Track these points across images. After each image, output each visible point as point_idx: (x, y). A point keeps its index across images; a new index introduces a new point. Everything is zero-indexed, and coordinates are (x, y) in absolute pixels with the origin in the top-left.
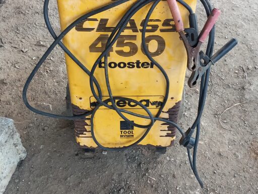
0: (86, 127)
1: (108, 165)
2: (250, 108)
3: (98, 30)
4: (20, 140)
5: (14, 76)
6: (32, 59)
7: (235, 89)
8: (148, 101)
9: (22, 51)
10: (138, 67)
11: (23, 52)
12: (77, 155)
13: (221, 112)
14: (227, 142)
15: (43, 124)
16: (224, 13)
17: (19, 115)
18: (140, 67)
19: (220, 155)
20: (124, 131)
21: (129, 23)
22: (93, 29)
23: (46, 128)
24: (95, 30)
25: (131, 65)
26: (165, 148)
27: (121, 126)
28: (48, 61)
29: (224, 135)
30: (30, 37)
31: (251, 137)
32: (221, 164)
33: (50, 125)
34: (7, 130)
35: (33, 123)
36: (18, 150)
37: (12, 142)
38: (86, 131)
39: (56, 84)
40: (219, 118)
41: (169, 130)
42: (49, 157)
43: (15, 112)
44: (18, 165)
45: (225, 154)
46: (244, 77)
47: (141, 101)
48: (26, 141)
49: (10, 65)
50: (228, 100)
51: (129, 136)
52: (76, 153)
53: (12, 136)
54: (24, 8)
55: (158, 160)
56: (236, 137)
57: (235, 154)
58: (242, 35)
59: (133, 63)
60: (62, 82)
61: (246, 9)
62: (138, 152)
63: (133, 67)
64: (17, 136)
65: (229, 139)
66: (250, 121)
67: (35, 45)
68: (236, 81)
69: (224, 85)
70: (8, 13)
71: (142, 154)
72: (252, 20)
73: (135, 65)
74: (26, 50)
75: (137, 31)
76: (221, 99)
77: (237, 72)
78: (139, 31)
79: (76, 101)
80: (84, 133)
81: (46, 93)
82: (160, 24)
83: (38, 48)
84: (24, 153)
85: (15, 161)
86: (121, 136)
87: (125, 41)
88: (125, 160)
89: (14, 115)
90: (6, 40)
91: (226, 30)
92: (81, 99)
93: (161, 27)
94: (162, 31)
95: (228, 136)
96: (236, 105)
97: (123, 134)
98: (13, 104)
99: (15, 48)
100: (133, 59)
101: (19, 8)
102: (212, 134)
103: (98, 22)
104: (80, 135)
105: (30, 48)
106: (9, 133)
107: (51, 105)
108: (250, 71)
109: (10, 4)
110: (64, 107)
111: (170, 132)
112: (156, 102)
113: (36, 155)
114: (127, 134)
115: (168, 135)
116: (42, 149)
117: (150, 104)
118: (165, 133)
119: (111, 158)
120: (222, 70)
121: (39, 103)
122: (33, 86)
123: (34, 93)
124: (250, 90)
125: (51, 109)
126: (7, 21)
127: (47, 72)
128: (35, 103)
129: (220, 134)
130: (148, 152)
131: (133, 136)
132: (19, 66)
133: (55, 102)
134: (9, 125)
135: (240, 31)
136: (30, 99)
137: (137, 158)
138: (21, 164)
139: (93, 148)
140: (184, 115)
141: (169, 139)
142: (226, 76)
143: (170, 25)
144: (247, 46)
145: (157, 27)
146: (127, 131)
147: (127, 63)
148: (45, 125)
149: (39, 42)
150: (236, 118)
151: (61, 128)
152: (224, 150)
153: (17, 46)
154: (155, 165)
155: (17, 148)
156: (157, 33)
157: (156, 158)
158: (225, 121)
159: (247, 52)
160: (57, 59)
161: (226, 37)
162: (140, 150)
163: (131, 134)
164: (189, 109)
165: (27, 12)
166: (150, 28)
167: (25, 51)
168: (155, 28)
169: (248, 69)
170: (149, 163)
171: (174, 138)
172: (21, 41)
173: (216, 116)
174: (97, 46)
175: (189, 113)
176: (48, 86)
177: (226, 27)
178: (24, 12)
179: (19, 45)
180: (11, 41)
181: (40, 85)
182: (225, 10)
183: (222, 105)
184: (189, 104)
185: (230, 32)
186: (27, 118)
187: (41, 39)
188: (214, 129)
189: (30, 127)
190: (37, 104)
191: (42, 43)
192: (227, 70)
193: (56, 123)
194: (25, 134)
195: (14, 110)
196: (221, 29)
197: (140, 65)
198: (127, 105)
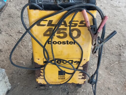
0: (41, 73)
1: (52, 93)
2: (123, 65)
3: (48, 26)
4: (8, 80)
5: (6, 48)
6: (16, 39)
7: (116, 55)
8: (72, 61)
9: (11, 35)
10: (67, 44)
11: (11, 36)
12: (36, 88)
13: (109, 67)
14: (112, 82)
15: (20, 72)
16: (110, 18)
17: (8, 67)
18: (68, 44)
19: (109, 88)
20: (60, 76)
21: (63, 22)
23: (21, 74)
24: (46, 25)
25: (64, 43)
26: (81, 85)
27: (59, 73)
28: (24, 40)
29: (111, 78)
30: (15, 29)
31: (124, 80)
32: (109, 93)
33: (23, 72)
34: (1, 74)
35: (15, 71)
36: (7, 85)
37: (4, 80)
38: (41, 76)
39: (27, 52)
40: (108, 70)
41: (83, 76)
42: (22, 88)
43: (6, 66)
44: (7, 93)
45: (111, 88)
46: (120, 49)
47: (69, 61)
48: (11, 80)
49: (4, 42)
50: (113, 61)
51: (63, 78)
52: (36, 87)
53: (4, 78)
54: (12, 15)
55: (78, 91)
56: (117, 80)
57: (116, 88)
58: (120, 29)
59: (65, 42)
60: (30, 51)
61: (121, 16)
62: (67, 87)
63: (65, 44)
64: (7, 78)
65: (114, 81)
66: (124, 71)
67: (17, 32)
68: (117, 51)
69: (111, 53)
70: (4, 17)
71: (69, 87)
72: (124, 21)
73: (66, 43)
74: (13, 35)
75: (67, 26)
76: (109, 60)
77: (117, 47)
78: (68, 26)
79: (36, 61)
80: (40, 77)
81: (22, 56)
82: (78, 23)
83: (19, 34)
84: (10, 86)
85: (6, 90)
86: (59, 78)
87: (61, 31)
88: (61, 91)
89: (6, 67)
90: (3, 30)
91: (111, 26)
92: (39, 59)
93: (79, 24)
94: (79, 26)
95: (113, 79)
96: (116, 63)
97: (60, 77)
98: (5, 61)
99: (7, 34)
100: (65, 40)
101: (10, 15)
102: (105, 78)
103: (48, 22)
104: (38, 78)
105: (15, 34)
106: (2, 76)
107: (24, 62)
108: (123, 46)
109: (6, 13)
110: (31, 63)
111: (83, 77)
112: (77, 61)
113: (16, 88)
114: (62, 77)
115: (82, 78)
116: (19, 84)
118: (81, 77)
119: (54, 90)
120: (109, 46)
121: (18, 61)
122: (16, 53)
123: (16, 56)
124: (124, 56)
125: (24, 64)
126: (4, 20)
127: (23, 46)
128: (16, 61)
129: (109, 78)
130: (72, 87)
131: (65, 78)
132: (9, 43)
133: (26, 61)
134: (3, 72)
135: (118, 27)
136: (14, 59)
137: (67, 90)
138: (8, 92)
139: (45, 84)
140: (91, 68)
141: (83, 80)
142: (111, 49)
144: (122, 34)
146: (62, 76)
147: (62, 42)
149: (19, 31)
150: (117, 70)
151: (29, 74)
152: (111, 86)
153: (8, 33)
154: (76, 93)
155: (6, 84)
156: (77, 27)
157: (77, 90)
158: (111, 71)
159: (122, 37)
160: (28, 39)
161: (112, 30)
162: (68, 85)
163: (64, 77)
164: (93, 65)
165: (14, 16)
167: (12, 35)
168: (76, 25)
169: (122, 45)
170: (73, 92)
171: (86, 80)
172: (11, 31)
173: (107, 69)
174: (47, 33)
175: (93, 67)
176: (23, 52)
177: (111, 25)
178: (12, 17)
179: (9, 32)
180: (6, 31)
181: (19, 52)
182: (111, 16)
183: (109, 63)
184: (93, 62)
185: (113, 27)
186: (12, 69)
187: (20, 30)
188: (106, 76)
189: (13, 73)
190: (17, 61)
191: (21, 32)
192: (112, 46)
193: (27, 71)
194: (11, 77)
195: (6, 65)
196: (109, 26)
197: (68, 43)
198: (62, 62)
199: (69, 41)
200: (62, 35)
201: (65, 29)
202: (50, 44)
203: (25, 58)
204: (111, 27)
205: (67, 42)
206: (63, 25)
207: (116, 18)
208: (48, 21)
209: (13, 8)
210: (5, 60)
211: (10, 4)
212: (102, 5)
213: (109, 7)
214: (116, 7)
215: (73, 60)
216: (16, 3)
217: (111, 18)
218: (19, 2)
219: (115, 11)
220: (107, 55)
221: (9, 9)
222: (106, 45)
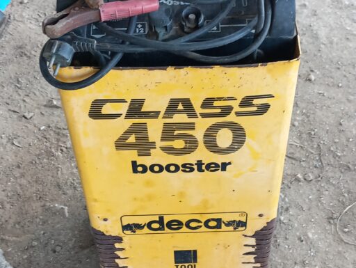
5: (10, 160)
6: (40, 130)
8: (219, 221)
9: (24, 116)
10: (200, 170)
11: (26, 118)
13: (338, 214)
15: (53, 242)
16: (335, 46)
17: (17, 226)
18: (203, 171)
20: (180, 265)
21: (180, 105)
22: (119, 115)
23: (58, 249)
24: (123, 116)
27: (176, 258)
28: (65, 132)
30: (37, 93)
33: (64, 243)
35: (37, 239)
38: (118, 266)
40: (335, 225)
43: (11, 221)
49: (5, 141)
50: (349, 192)
54: (28, 47)
59: (191, 164)
63: (192, 170)
67: (45, 106)
69: (341, 166)
70: (4, 56)
73: (195, 167)
74: (31, 114)
75: (196, 116)
76: (337, 190)
78: (199, 116)
79: (98, 225)
81: (58, 186)
82: (235, 105)
83: (49, 110)
87: (176, 132)
89: (9, 227)
91: (339, 72)
92: (105, 220)
93: (237, 108)
94: (238, 114)
98: (8, 206)
99: (14, 112)
101: (20, 48)
102: (327, 253)
103: (128, 104)
105: (37, 110)
107: (66, 208)
109: (8, 42)
111: (258, 265)
112: (234, 221)
117: (223, 225)
118: (249, 267)
120: (337, 140)
121: (48, 204)
122: (40, 175)
123: (40, 188)
125: (67, 214)
126: (3, 68)
127: (62, 150)
128: (42, 204)
129: (339, 252)
132: (19, 143)
133: (73, 202)
136: (35, 199)
142: (343, 151)
143: (252, 105)
145: (229, 109)
146: (186, 265)
147: (180, 166)
148: (57, 243)
149: (50, 101)
151: (82, 248)
153: (17, 109)
156: (231, 118)
158: (347, 230)
161: (340, 85)
164: (287, 210)
165: (33, 52)
166: (219, 111)
167: (28, 117)
168: (226, 111)
172: (24, 101)
173: (332, 221)
174: (127, 141)
176: (62, 174)
177: (339, 68)
178: (28, 54)
179: (20, 107)
180: (9, 101)
181: (50, 173)
182: (335, 40)
183: (339, 201)
184: (287, 200)
185: (345, 76)
186: (28, 231)
187: (54, 96)
188: (330, 245)
189: (33, 247)
190: (44, 206)
191: (55, 103)
192: (344, 140)
193: (74, 239)
194: (26, 259)
195: (10, 218)
196: (331, 72)
197: (204, 167)
198: (184, 226)
201: (191, 126)
202: (139, 172)
203: (70, 192)
204: (337, 74)
205: (199, 164)
206: (180, 112)
207: (351, 45)
208: (129, 102)
209: (31, 26)
210: (5, 203)
211: (22, 11)
212: (307, 3)
213: (330, 10)
214: (348, 6)
215: (221, 219)
216: (40, 8)
217: (337, 44)
218: (48, 6)
219: (348, 21)
220: (330, 174)
221: (19, 29)
222: (326, 139)
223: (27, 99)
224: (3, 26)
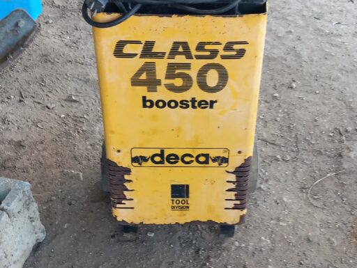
0: (125, 193)
1: (154, 250)
2: (349, 181)
4: (38, 213)
5: (34, 138)
6: (60, 117)
7: (329, 157)
8: (207, 156)
9: (47, 107)
10: (194, 107)
11: (49, 108)
12: (113, 237)
13: (309, 185)
14: (318, 223)
15: (69, 197)
16: (315, 63)
17: (39, 186)
18: (196, 108)
19: (309, 240)
20: (176, 199)
21: (181, 47)
22: (135, 55)
23: (73, 202)
25: (184, 104)
26: (232, 227)
27: (172, 193)
28: (81, 120)
29: (315, 215)
30: (59, 91)
31: (351, 218)
32: (310, 253)
33: (78, 198)
34: (21, 195)
35: (56, 195)
36: (34, 227)
37: (27, 213)
38: (125, 199)
39: (89, 147)
40: (307, 193)
41: (237, 200)
42: (75, 238)
44: (33, 249)
45: (315, 240)
46: (341, 142)
48: (46, 217)
49: (30, 124)
50: (320, 170)
51: (182, 208)
52: (112, 234)
53: (27, 205)
54: (53, 56)
55: (224, 245)
56: (330, 218)
57: (329, 240)
58: (339, 89)
59: (187, 101)
60: (98, 144)
61: (344, 57)
62: (196, 235)
63: (187, 106)
64: (34, 206)
65: (322, 221)
66: (350, 197)
67: (65, 100)
68: (330, 145)
69: (314, 151)
70: (31, 61)
71: (202, 237)
72: (352, 71)
73: (190, 104)
74: (53, 106)
75: (191, 58)
76: (310, 168)
77: (331, 134)
80: (123, 202)
81: (75, 157)
83: (69, 104)
84: (43, 232)
85: (30, 242)
86: (173, 208)
88: (178, 244)
90: (27, 93)
91: (317, 83)
95: (319, 216)
96: (329, 175)
97: (175, 204)
98: (31, 171)
99: (39, 103)
101: (46, 56)
102: (298, 213)
105: (58, 103)
106: (23, 201)
107: (81, 174)
108: (349, 134)
109: (35, 51)
110: (98, 175)
111: (238, 202)
112: (218, 157)
113: (58, 236)
114: (180, 205)
115: (236, 207)
116: (67, 228)
117: (210, 160)
118: (231, 204)
119: (158, 241)
120: (311, 132)
121: (66, 170)
122: (59, 150)
123: (60, 159)
124: (349, 157)
125: (82, 178)
126: (29, 71)
127: (79, 132)
128: (61, 170)
129: (309, 213)
130: (210, 235)
131: (188, 207)
132: (42, 126)
133: (87, 170)
135: (335, 84)
136: (55, 166)
137: (194, 242)
138: (38, 247)
139: (135, 225)
140: (260, 188)
141: (238, 213)
142: (316, 140)
143: (233, 50)
144: (345, 103)
147: (179, 102)
148: (72, 198)
149: (70, 96)
150: (330, 193)
151: (94, 202)
152: (315, 233)
153: (41, 102)
154: (219, 252)
155: (33, 223)
156: (218, 60)
157: (221, 243)
158: (316, 197)
159: (345, 110)
160: (92, 117)
161: (317, 92)
162: (198, 232)
163: (185, 205)
164: (267, 181)
165: (56, 60)
167: (51, 107)
169: (347, 131)
170: (211, 249)
171: (245, 211)
172: (47, 95)
173: (304, 190)
175: (267, 185)
176: (78, 149)
177: (317, 80)
178: (52, 61)
179: (44, 100)
180: (33, 95)
181: (69, 149)
182: (315, 59)
183: (311, 176)
184: (267, 174)
185: (322, 86)
186: (48, 189)
187: (73, 93)
188: (301, 208)
189: (52, 201)
190: (63, 171)
191: (74, 98)
192: (317, 132)
193: (87, 196)
194: (46, 209)
195: (33, 180)
196: (310, 82)
197: (196, 104)
198: (180, 161)
199: (198, 99)
200: (178, 82)
201: (188, 66)
203: (84, 162)
205: (193, 100)
207: (328, 63)
208: (143, 44)
209: (55, 40)
210: (29, 168)
211: (47, 29)
212: (293, 31)
213: (312, 37)
214: (329, 34)
215: (208, 155)
216: (63, 28)
217: (316, 62)
218: (70, 26)
219: (327, 45)
220: (305, 157)
221: (44, 42)
222: (302, 131)
223: (50, 95)
224: (34, 32)
